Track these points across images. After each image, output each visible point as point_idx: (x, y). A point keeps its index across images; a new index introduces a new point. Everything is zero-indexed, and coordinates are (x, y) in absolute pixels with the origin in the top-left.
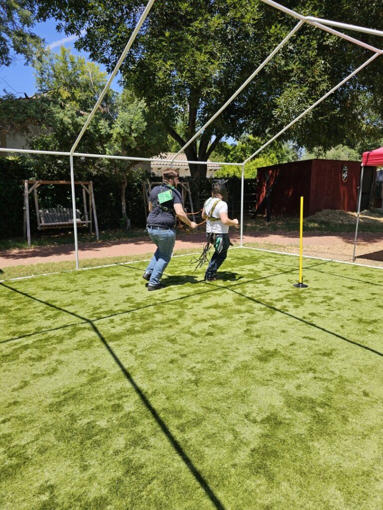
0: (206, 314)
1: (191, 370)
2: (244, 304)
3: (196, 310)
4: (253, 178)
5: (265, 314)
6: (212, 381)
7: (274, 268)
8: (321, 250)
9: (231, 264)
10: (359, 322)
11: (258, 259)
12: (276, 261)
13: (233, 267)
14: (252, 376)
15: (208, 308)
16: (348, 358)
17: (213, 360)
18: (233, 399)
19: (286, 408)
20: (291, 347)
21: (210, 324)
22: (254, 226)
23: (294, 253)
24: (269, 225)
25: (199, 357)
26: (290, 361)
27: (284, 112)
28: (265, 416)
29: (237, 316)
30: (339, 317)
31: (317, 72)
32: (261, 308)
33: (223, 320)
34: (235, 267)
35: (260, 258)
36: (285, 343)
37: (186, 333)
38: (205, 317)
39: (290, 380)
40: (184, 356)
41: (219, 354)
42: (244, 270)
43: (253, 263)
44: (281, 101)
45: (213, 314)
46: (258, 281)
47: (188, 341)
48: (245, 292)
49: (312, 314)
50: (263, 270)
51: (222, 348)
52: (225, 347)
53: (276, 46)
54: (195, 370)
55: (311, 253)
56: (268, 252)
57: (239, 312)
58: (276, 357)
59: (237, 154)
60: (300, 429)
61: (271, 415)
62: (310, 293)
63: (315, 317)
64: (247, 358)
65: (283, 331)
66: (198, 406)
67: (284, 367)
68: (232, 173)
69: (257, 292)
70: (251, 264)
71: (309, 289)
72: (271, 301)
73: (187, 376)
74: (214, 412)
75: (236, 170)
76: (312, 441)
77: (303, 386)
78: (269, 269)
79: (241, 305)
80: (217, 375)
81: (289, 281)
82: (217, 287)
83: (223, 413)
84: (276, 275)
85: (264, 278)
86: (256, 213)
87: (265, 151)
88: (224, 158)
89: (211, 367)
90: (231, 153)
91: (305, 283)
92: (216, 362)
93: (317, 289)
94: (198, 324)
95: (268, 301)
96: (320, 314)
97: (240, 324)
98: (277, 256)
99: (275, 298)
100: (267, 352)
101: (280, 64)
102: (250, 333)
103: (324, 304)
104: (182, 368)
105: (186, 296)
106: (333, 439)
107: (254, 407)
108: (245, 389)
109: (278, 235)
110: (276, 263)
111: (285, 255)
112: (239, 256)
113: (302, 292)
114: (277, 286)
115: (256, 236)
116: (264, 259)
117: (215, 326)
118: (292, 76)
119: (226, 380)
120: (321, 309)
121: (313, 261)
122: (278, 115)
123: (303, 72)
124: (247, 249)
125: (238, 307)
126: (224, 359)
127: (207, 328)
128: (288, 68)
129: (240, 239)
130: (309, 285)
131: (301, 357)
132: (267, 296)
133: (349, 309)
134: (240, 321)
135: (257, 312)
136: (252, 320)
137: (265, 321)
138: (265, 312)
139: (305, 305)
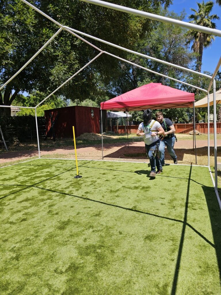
0: (19, 207)
1: (13, 250)
2: (45, 195)
3: (12, 205)
4: (42, 116)
5: (60, 198)
6: (29, 254)
7: (61, 169)
8: (86, 155)
9: (34, 170)
10: (111, 192)
11: (51, 164)
12: (62, 164)
13: (35, 171)
14: (56, 242)
15: (21, 202)
16: (109, 214)
17: (28, 238)
18: (45, 262)
19: (80, 256)
20: (78, 216)
21: (24, 213)
22: (46, 144)
23: (72, 158)
24: (55, 144)
25: (18, 238)
26: (78, 225)
27: (56, 78)
28: (67, 266)
29: (42, 203)
30: (101, 192)
31: (72, 58)
32: (57, 195)
33: (33, 208)
34: (37, 171)
35: (53, 163)
36: (74, 214)
37: (6, 223)
38: (19, 209)
39: (80, 237)
40: (6, 240)
41: (32, 233)
42: (43, 172)
43: (49, 167)
44: (54, 71)
45: (25, 205)
46: (53, 178)
47: (8, 229)
48: (45, 186)
49: (87, 193)
50: (55, 171)
51: (34, 227)
52: (35, 226)
53: (47, 41)
54: (15, 249)
55: (81, 157)
56: (57, 160)
57: (43, 200)
58: (69, 224)
59: (30, 102)
60: (90, 268)
61: (71, 264)
62: (84, 180)
63: (88, 194)
64: (51, 230)
65: (72, 207)
66: (20, 275)
67: (75, 229)
68: (28, 114)
69: (53, 185)
70: (47, 168)
71: (83, 178)
72: (62, 190)
73: (9, 255)
74: (33, 276)
75: (31, 111)
76: (97, 273)
77: (87, 238)
78: (58, 170)
79: (44, 195)
80: (32, 248)
81: (71, 175)
82: (26, 187)
83: (39, 274)
84: (63, 173)
85: (56, 176)
86: (46, 137)
87: (48, 101)
88: (22, 104)
89: (27, 243)
90: (26, 101)
91: (80, 175)
92: (31, 239)
93: (87, 177)
94: (15, 215)
95: (60, 190)
96: (91, 191)
97: (45, 208)
98: (62, 161)
99: (64, 187)
100: (63, 223)
101: (50, 51)
102: (51, 213)
103: (92, 185)
104: (5, 250)
105: (3, 197)
106: (109, 267)
107: (60, 263)
108: (53, 252)
109: (61, 149)
110: (62, 165)
111: (67, 160)
112: (39, 164)
113: (79, 180)
114: (65, 179)
115: (48, 151)
116: (55, 164)
117: (27, 213)
118: (59, 59)
119: (39, 250)
120: (90, 189)
121: (83, 162)
122: (53, 80)
123: (64, 57)
124: (44, 159)
125: (42, 197)
126: (36, 235)
127: (22, 217)
128: (56, 54)
129: (38, 153)
130: (83, 176)
131: (84, 220)
132: (59, 186)
133: (105, 186)
134: (44, 206)
135: (54, 198)
136: (52, 204)
137: (60, 203)
138: (59, 197)
139: (82, 188)
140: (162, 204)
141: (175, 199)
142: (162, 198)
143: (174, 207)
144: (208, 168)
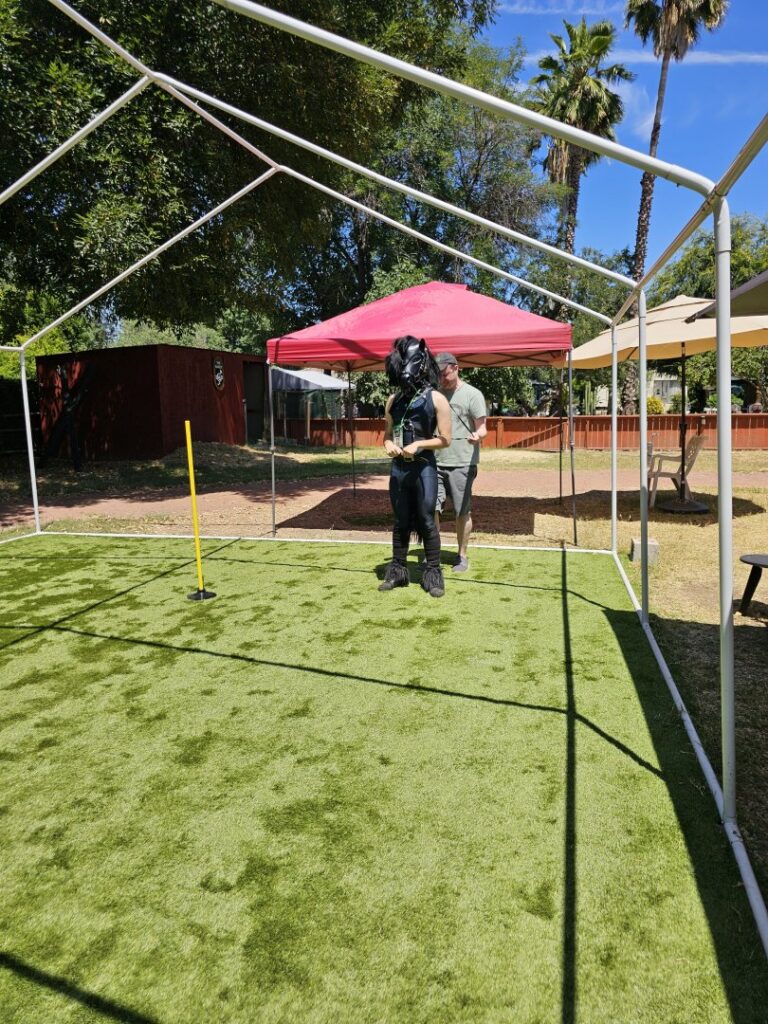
1: (35, 838)
2: (100, 658)
5: (155, 667)
6: (100, 844)
7: (133, 568)
8: (209, 522)
10: (328, 641)
11: (89, 554)
12: (131, 554)
14: (185, 802)
15: (15, 686)
16: (337, 708)
17: (79, 797)
19: (273, 836)
20: (234, 719)
21: (39, 721)
26: (244, 746)
28: (241, 868)
29: (96, 687)
30: (293, 640)
32: (142, 658)
33: (66, 703)
35: (94, 551)
36: (221, 715)
38: (15, 708)
39: (260, 782)
40: (3, 812)
41: (90, 780)
42: (68, 583)
44: (90, 221)
45: (34, 696)
46: (112, 602)
49: (247, 646)
50: (112, 577)
51: (91, 765)
52: (96, 761)
54: (43, 834)
57: (97, 677)
58: (214, 747)
61: (252, 861)
62: (225, 606)
63: (253, 650)
64: (157, 768)
65: (207, 693)
66: (91, 909)
67: (236, 761)
69: (119, 625)
71: (220, 599)
72: (157, 639)
76: (341, 876)
77: (285, 783)
78: (123, 573)
79: (95, 661)
81: (176, 590)
84: (144, 583)
85: (122, 593)
89: (82, 815)
91: (208, 590)
92: (91, 800)
93: (235, 597)
95: (151, 638)
96: (260, 641)
97: (111, 701)
98: (128, 543)
99: (163, 630)
100: (192, 743)
102: (141, 714)
103: (259, 622)
107: (215, 861)
108: (180, 833)
109: (117, 498)
110: (131, 557)
113: (210, 607)
114: (156, 605)
115: (69, 505)
116: (101, 552)
117: (53, 721)
119: (130, 829)
120: (256, 633)
121: (206, 545)
123: (129, 171)
125: (91, 667)
126: (107, 786)
127: (35, 733)
129: (33, 513)
130: (219, 592)
131: (260, 731)
132: (143, 629)
133: (304, 622)
134: (107, 696)
135: (137, 668)
136: (134, 687)
137: (162, 682)
138: (152, 663)
139: (227, 630)
140: (496, 669)
141: (531, 653)
142: (494, 652)
143: (532, 676)
144: (611, 557)
